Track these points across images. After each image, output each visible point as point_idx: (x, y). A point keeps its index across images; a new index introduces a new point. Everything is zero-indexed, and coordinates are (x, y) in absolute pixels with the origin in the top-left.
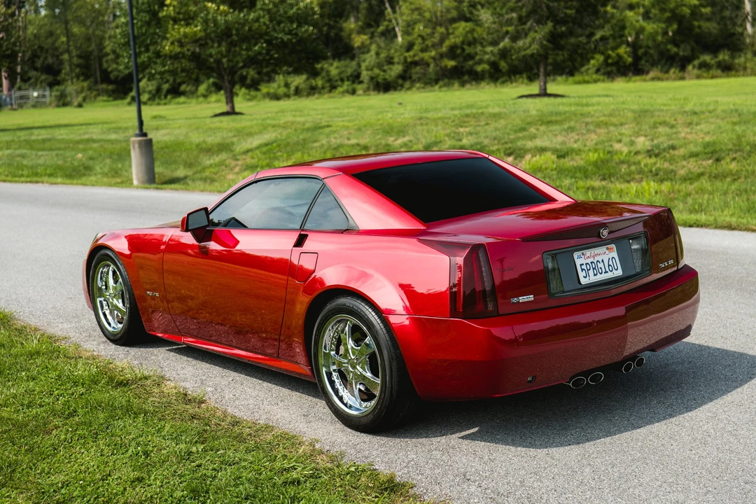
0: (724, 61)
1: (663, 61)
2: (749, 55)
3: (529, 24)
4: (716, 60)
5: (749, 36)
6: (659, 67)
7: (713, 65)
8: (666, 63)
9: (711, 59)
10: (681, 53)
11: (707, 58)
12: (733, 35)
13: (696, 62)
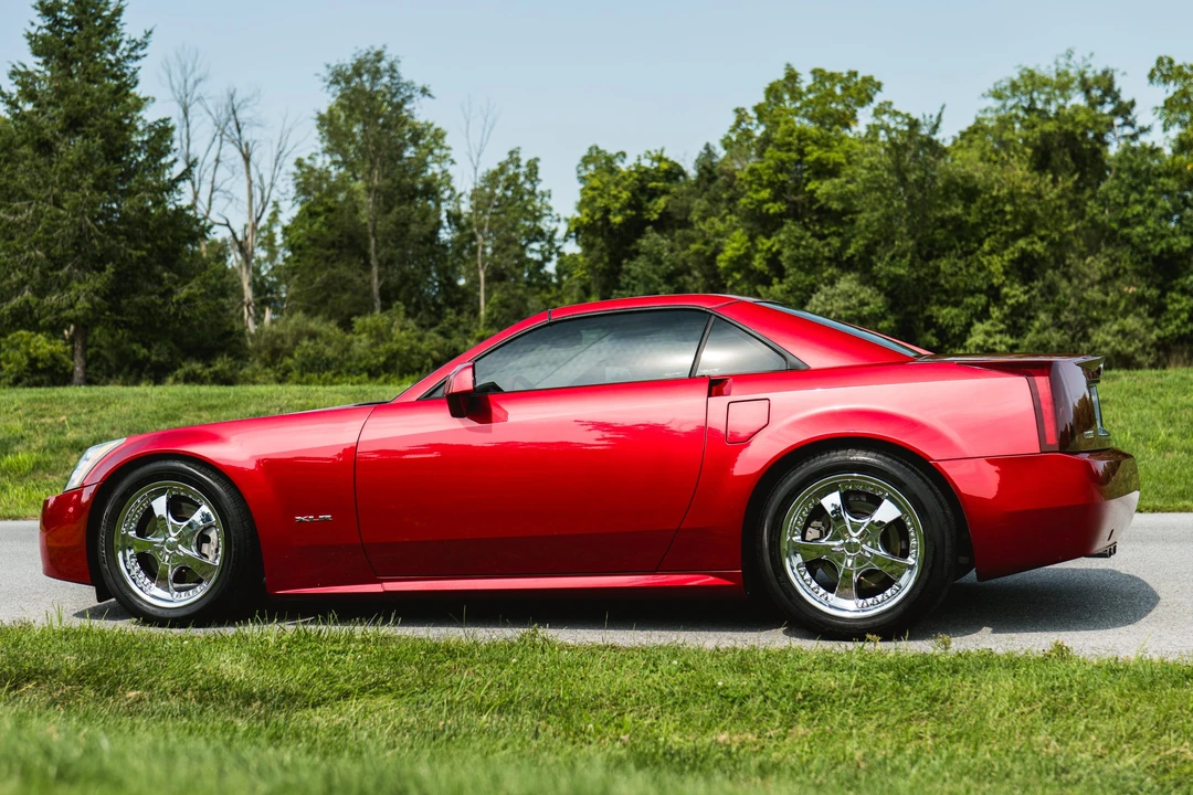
0: (223, 371)
1: (126, 369)
2: (257, 365)
3: (66, 269)
4: (212, 370)
5: (251, 336)
6: (121, 378)
7: (205, 377)
8: (130, 373)
9: (203, 368)
10: (154, 358)
11: (197, 367)
12: (230, 333)
13: (180, 372)
